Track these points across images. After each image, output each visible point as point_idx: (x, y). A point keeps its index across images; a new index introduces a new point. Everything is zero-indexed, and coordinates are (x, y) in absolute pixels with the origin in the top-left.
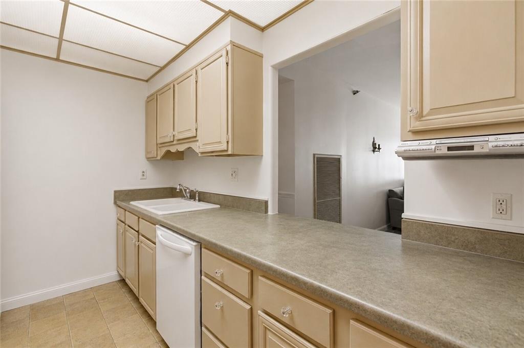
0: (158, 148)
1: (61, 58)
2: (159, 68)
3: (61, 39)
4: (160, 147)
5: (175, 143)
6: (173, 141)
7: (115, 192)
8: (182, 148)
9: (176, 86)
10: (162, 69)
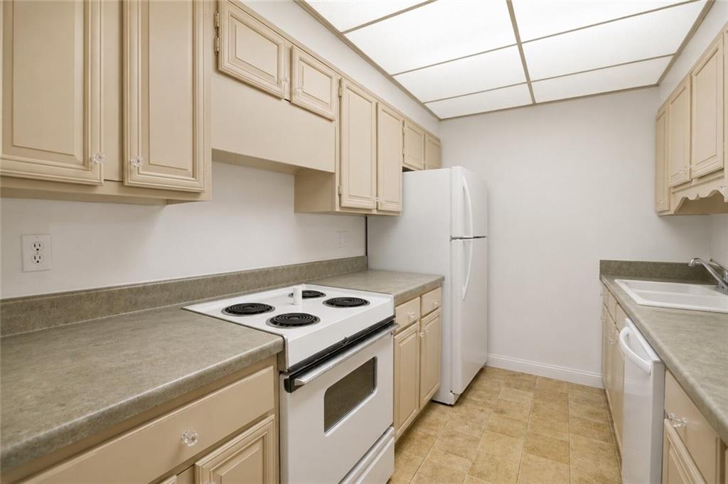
0: (672, 194)
1: (537, 102)
2: (671, 58)
3: (529, 82)
4: (674, 193)
5: (694, 182)
6: (690, 182)
7: (602, 262)
8: (704, 191)
9: (694, 78)
10: (677, 56)
